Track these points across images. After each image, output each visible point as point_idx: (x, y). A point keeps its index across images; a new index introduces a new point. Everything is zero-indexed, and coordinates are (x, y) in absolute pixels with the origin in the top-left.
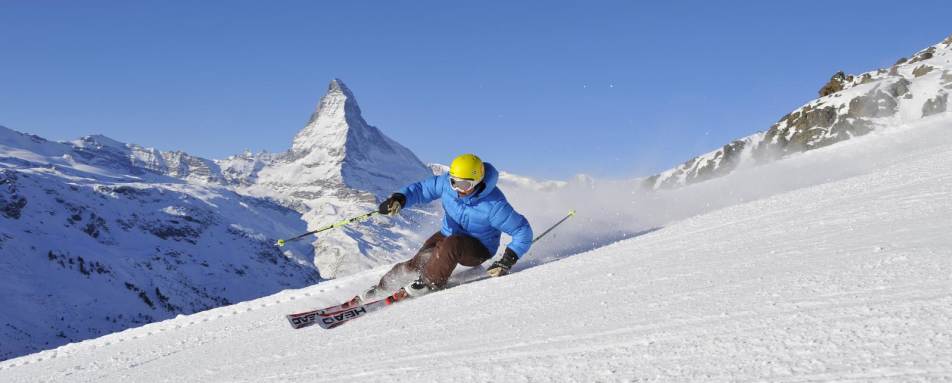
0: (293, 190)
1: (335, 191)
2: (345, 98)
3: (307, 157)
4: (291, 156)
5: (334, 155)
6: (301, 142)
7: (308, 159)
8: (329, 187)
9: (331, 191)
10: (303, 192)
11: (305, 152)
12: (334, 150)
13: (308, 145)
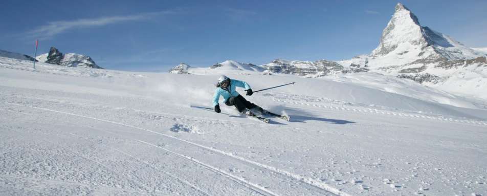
0: (400, 69)
1: (437, 64)
2: (409, 12)
3: (396, 49)
4: (385, 51)
5: (416, 44)
6: (388, 42)
7: (397, 51)
8: (429, 62)
9: (432, 65)
10: (409, 69)
11: (394, 47)
12: (415, 41)
13: (393, 43)
